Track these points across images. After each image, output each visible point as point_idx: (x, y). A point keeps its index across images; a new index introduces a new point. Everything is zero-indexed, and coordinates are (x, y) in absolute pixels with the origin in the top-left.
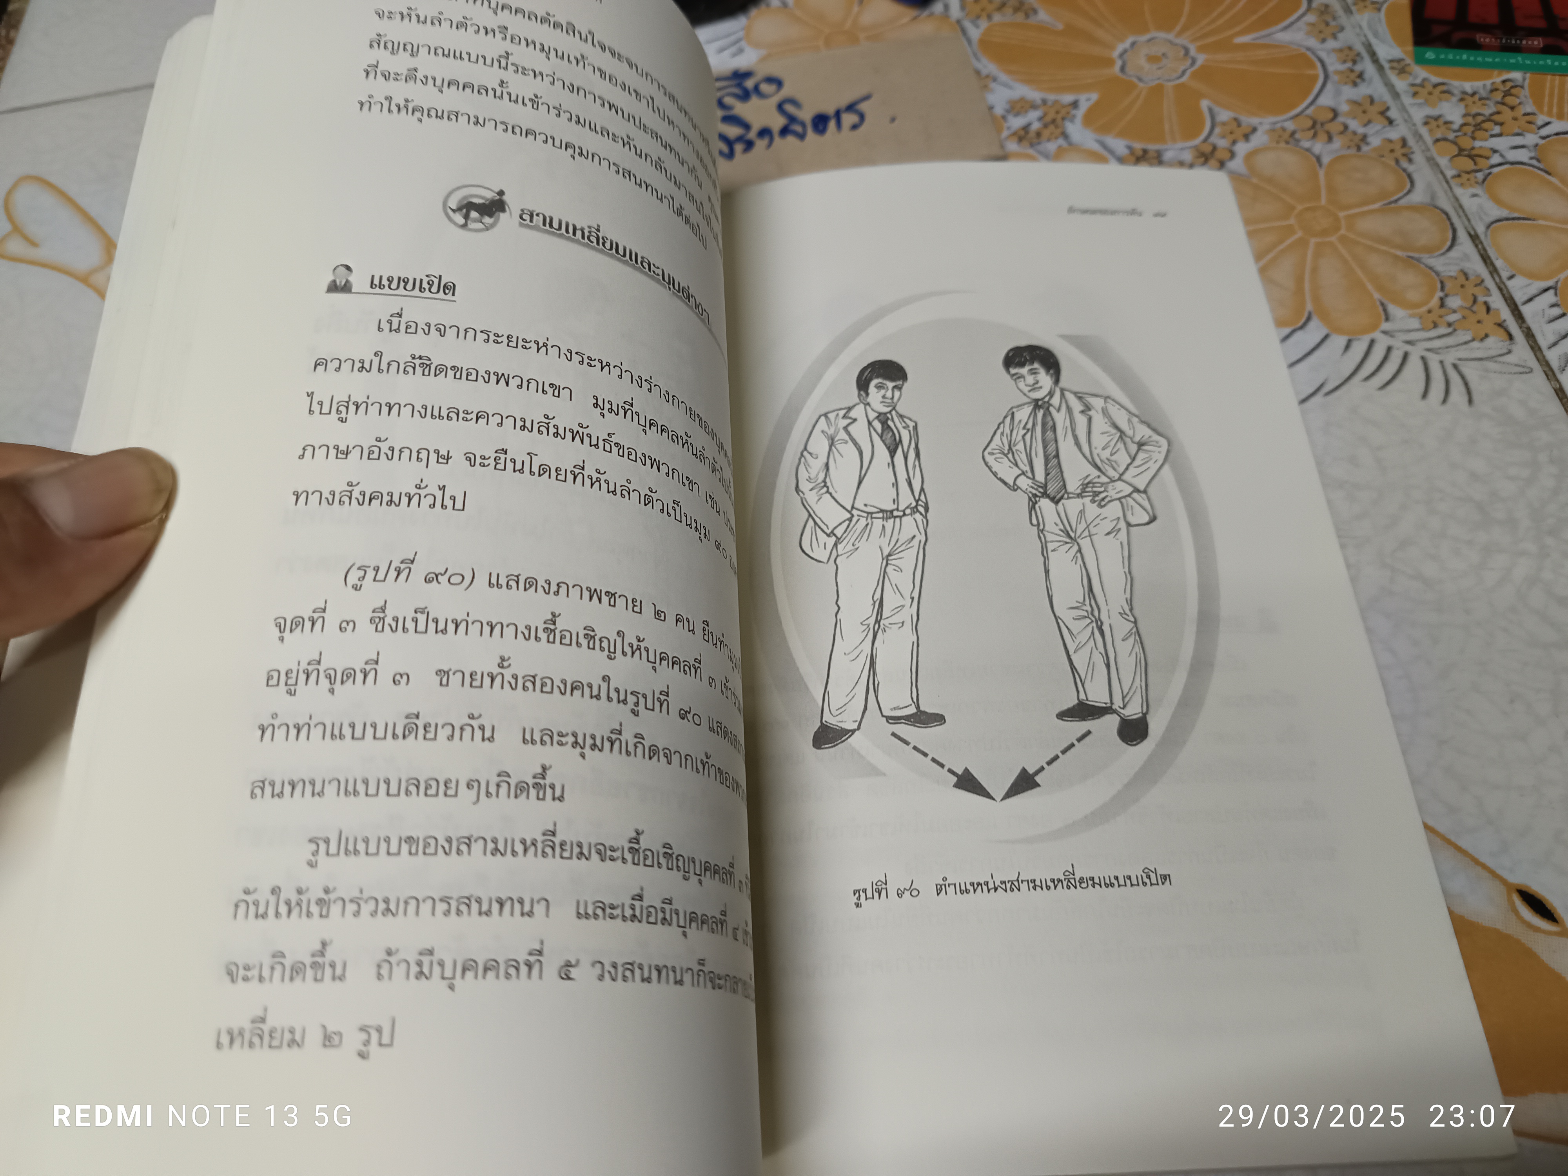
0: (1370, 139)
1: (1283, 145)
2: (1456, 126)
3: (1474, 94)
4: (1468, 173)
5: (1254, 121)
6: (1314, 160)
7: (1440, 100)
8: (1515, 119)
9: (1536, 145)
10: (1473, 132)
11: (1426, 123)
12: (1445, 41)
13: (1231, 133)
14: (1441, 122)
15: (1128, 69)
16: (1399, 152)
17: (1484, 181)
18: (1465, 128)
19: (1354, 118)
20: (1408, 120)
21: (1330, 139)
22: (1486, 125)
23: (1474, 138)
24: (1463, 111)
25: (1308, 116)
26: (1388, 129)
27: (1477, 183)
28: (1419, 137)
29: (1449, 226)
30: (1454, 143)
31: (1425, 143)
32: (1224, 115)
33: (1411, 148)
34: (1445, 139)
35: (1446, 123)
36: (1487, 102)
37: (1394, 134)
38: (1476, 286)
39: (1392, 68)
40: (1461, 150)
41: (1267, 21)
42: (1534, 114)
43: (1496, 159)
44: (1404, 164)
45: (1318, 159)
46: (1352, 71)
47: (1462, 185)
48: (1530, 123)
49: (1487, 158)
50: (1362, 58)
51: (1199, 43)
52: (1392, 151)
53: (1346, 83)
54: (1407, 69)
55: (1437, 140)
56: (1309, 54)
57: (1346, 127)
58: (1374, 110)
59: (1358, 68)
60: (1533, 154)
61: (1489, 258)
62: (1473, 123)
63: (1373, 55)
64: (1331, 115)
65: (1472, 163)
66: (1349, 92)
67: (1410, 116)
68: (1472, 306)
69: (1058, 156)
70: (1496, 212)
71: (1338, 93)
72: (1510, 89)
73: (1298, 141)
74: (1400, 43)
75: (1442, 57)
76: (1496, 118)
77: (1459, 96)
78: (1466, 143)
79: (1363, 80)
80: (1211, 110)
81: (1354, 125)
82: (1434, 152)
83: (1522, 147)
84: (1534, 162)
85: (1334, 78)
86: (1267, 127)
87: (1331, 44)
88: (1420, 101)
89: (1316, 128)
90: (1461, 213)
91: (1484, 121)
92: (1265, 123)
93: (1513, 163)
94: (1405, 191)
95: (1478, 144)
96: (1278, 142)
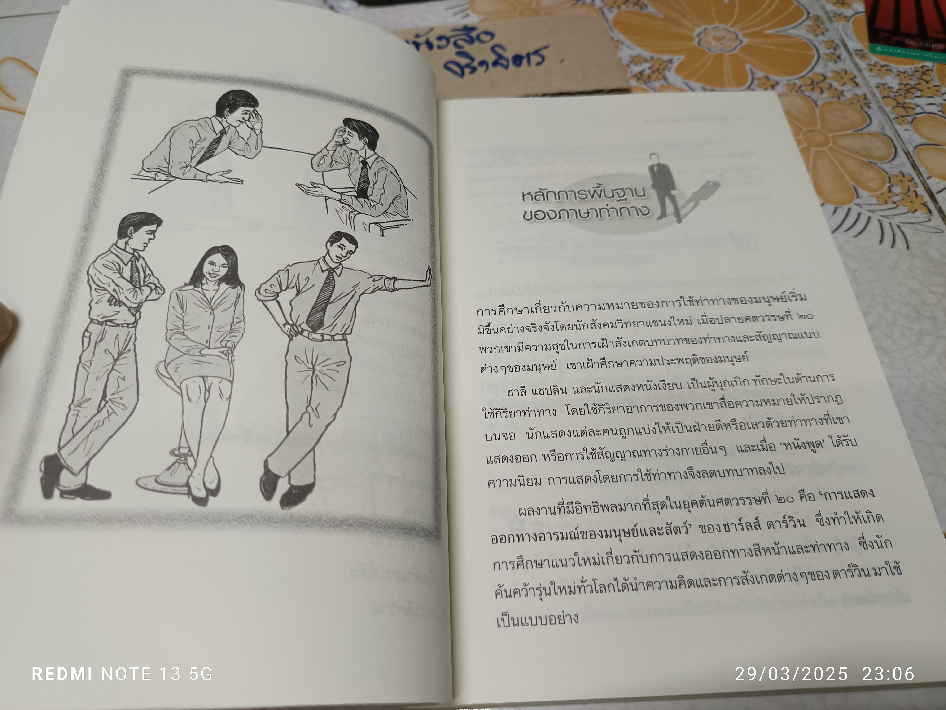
0: (845, 94)
1: (794, 93)
2: (895, 90)
3: (905, 72)
4: (903, 117)
5: (777, 78)
6: (813, 103)
7: (885, 74)
8: (929, 88)
9: (941, 104)
10: (905, 94)
11: (878, 87)
12: (887, 42)
13: (764, 84)
14: (886, 86)
15: (702, 43)
16: (862, 102)
17: (912, 121)
18: (900, 91)
19: (836, 81)
20: (867, 84)
21: (822, 92)
22: (912, 91)
23: (905, 97)
24: (899, 82)
25: (808, 78)
26: (856, 88)
27: (908, 123)
28: (874, 95)
29: (893, 147)
30: (894, 99)
31: (877, 98)
32: (760, 74)
33: (869, 100)
34: (889, 97)
35: (889, 88)
36: (913, 77)
37: (859, 92)
38: (909, 181)
39: (857, 55)
40: (898, 103)
41: (783, 22)
42: (939, 86)
43: (918, 110)
44: (866, 109)
45: (815, 103)
46: (834, 54)
47: (899, 123)
48: (938, 91)
49: (914, 109)
50: (839, 48)
51: (745, 32)
52: (858, 101)
53: (830, 61)
54: (866, 55)
55: (884, 97)
56: (808, 42)
57: (831, 86)
58: (847, 78)
59: (837, 53)
60: (939, 109)
61: (917, 166)
62: (905, 89)
63: (845, 46)
64: (822, 78)
65: (905, 111)
66: (832, 66)
67: (868, 82)
68: (907, 193)
69: (662, 89)
70: (919, 140)
71: (826, 66)
72: (925, 72)
73: (803, 91)
74: (861, 41)
75: (886, 50)
76: (918, 86)
77: (896, 73)
78: (901, 100)
79: (841, 60)
80: (751, 70)
81: (835, 84)
82: (882, 103)
83: (933, 104)
84: (940, 113)
85: (823, 57)
86: (785, 82)
87: (821, 38)
88: (873, 74)
89: (813, 84)
90: (899, 139)
91: (911, 88)
92: (783, 80)
93: (928, 113)
94: (867, 124)
95: (908, 101)
96: (791, 91)
